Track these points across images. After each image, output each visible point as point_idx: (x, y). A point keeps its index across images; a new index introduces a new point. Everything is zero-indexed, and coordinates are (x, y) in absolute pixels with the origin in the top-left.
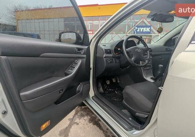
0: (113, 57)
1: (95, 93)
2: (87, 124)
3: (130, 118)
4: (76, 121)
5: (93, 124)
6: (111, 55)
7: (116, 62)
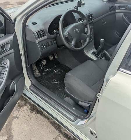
0: (47, 39)
1: (31, 82)
2: (28, 116)
3: (74, 108)
4: (15, 115)
5: (36, 113)
6: (45, 37)
7: (52, 44)
